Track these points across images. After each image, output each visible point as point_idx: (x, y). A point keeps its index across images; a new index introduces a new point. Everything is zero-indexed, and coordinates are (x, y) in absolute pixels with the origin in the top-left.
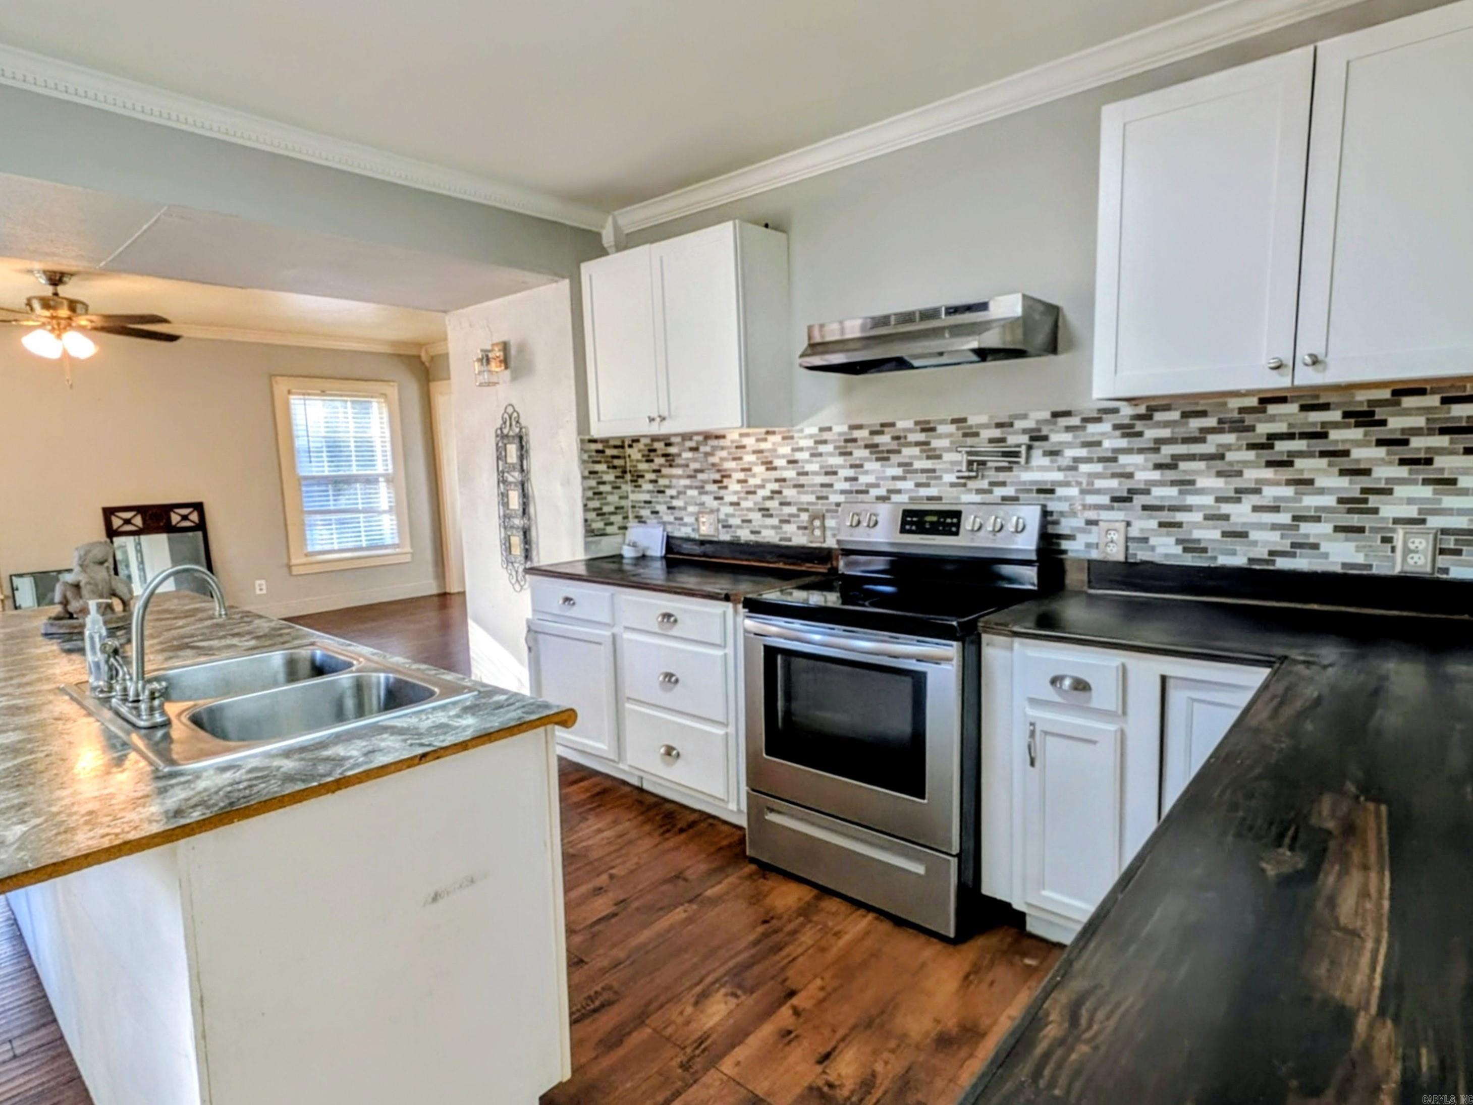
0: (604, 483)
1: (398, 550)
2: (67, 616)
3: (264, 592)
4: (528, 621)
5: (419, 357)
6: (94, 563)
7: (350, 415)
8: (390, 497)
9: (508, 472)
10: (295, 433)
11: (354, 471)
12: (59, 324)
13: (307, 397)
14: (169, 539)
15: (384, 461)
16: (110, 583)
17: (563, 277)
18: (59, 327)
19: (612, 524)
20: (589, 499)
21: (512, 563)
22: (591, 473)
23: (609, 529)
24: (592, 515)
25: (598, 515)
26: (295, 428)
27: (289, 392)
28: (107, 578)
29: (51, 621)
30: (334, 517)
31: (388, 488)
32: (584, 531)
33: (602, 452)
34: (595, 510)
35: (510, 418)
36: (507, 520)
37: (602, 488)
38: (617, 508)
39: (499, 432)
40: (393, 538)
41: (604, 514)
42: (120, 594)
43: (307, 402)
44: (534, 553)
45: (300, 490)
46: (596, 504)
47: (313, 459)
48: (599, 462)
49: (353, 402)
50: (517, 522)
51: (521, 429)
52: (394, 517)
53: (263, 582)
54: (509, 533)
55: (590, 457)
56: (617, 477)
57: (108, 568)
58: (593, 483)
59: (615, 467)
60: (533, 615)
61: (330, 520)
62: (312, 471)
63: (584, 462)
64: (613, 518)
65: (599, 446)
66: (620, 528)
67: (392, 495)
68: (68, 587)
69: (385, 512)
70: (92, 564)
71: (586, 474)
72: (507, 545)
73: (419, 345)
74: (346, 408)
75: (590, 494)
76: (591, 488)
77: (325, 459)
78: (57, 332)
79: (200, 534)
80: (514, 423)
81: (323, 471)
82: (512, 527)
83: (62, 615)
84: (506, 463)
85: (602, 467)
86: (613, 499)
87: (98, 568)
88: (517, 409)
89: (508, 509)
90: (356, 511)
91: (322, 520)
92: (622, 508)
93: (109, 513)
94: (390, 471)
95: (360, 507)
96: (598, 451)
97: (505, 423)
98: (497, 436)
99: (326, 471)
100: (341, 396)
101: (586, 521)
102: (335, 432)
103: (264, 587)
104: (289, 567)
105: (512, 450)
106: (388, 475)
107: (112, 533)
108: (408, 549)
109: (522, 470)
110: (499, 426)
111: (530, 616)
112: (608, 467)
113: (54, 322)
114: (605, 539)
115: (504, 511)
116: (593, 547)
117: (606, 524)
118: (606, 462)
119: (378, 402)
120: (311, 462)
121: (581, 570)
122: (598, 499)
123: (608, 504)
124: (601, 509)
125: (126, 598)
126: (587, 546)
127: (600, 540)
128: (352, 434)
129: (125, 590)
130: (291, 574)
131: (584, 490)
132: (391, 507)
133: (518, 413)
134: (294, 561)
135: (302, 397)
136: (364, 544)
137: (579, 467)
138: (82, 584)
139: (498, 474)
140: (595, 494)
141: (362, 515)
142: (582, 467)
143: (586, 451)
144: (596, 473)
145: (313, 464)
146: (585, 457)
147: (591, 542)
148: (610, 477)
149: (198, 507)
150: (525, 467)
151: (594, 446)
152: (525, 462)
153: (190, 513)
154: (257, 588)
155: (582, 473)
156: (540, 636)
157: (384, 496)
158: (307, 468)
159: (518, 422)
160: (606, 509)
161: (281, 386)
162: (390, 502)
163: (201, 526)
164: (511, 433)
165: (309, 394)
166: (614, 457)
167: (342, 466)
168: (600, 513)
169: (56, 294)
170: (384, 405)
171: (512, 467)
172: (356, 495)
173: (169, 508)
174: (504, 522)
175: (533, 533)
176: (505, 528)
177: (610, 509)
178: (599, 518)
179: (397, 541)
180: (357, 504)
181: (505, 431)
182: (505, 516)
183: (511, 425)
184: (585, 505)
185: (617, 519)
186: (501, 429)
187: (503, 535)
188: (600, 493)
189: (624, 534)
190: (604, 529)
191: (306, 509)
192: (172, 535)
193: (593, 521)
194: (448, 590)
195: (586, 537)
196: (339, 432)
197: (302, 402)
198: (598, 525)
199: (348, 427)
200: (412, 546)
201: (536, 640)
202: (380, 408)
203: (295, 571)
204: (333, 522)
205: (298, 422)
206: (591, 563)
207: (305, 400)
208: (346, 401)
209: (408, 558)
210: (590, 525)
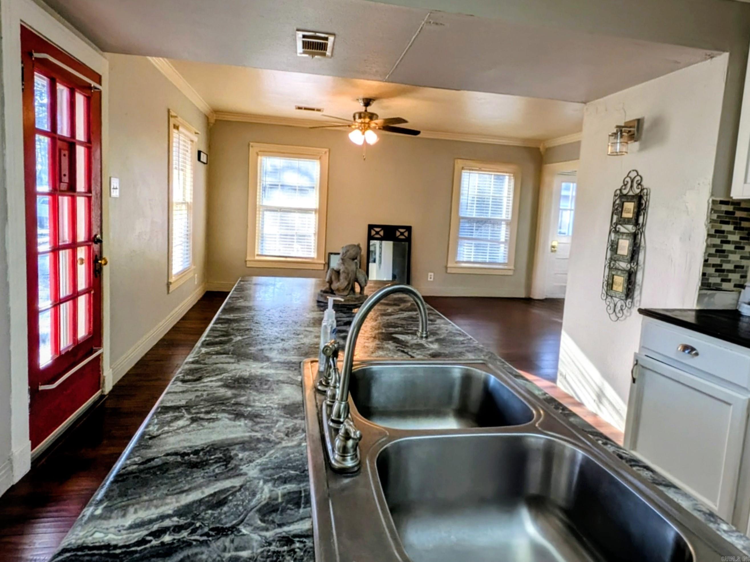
0: (728, 242)
1: (506, 267)
2: (330, 291)
3: (432, 280)
4: (635, 353)
5: (539, 149)
6: (350, 259)
7: (492, 183)
8: (506, 234)
9: (621, 224)
10: (462, 192)
11: (489, 216)
12: (365, 126)
13: (471, 171)
14: (394, 245)
15: (507, 211)
16: (356, 274)
17: (724, 51)
18: (365, 128)
19: (729, 281)
20: (710, 255)
21: (612, 297)
22: (717, 231)
23: (725, 285)
24: (712, 270)
25: (716, 271)
26: (462, 189)
27: (463, 168)
28: (355, 269)
29: (322, 293)
30: (474, 242)
31: (507, 229)
32: (700, 284)
33: (733, 213)
34: (714, 265)
35: (632, 181)
36: (613, 262)
37: (726, 247)
38: (736, 267)
39: (618, 192)
40: (504, 259)
41: (723, 271)
42: (360, 282)
43: (471, 174)
44: (637, 293)
45: (459, 224)
46: (716, 261)
47: (468, 208)
48: (727, 223)
49: (495, 175)
50: (623, 265)
51: (642, 190)
52: (507, 247)
53: (432, 274)
54: (614, 273)
55: (718, 217)
56: (741, 238)
57: (356, 263)
58: (717, 241)
59: (742, 229)
60: (640, 350)
61: (472, 244)
62: (466, 214)
63: (712, 221)
64: (731, 276)
65: (730, 208)
66: (736, 286)
67: (508, 233)
68: (334, 272)
69: (502, 243)
70: (348, 259)
71: (712, 232)
72: (610, 281)
73: (540, 141)
74: (491, 179)
75: (713, 251)
76: (714, 246)
77: (475, 208)
78: (363, 131)
79: (407, 243)
80: (635, 185)
81: (472, 215)
82: (617, 269)
83: (328, 290)
84: (621, 217)
85: (730, 228)
86: (735, 258)
87: (351, 261)
88: (640, 174)
89: (616, 253)
90: (487, 240)
91: (467, 243)
92: (742, 267)
93: (371, 227)
94: (510, 218)
95: (489, 238)
96: (727, 212)
97: (625, 185)
98: (615, 196)
99: (474, 215)
100: (490, 171)
101: (704, 274)
102: (482, 193)
103: (432, 277)
104: (446, 268)
105: (630, 206)
106: (508, 220)
107: (370, 237)
108: (512, 267)
109: (636, 223)
110: (619, 187)
111: (637, 351)
112: (735, 228)
113: (363, 125)
114: (719, 294)
115: (612, 255)
116: (706, 299)
117: (723, 280)
118: (734, 223)
119: (509, 176)
120: (467, 209)
121: (691, 318)
122: (720, 257)
123: (729, 262)
124: (721, 266)
125: (363, 285)
126: (701, 297)
127: (715, 294)
128: (491, 194)
129: (363, 280)
130: (446, 272)
131: (708, 246)
132: (506, 240)
133: (641, 177)
134: (449, 265)
135: (469, 171)
136: (488, 260)
137: (706, 226)
138: (341, 271)
139: (611, 225)
140: (717, 251)
141: (489, 243)
142: (710, 226)
143: (716, 212)
144: (723, 232)
145: (468, 210)
146: (715, 216)
147: (705, 295)
148: (735, 238)
149: (409, 229)
150: (641, 220)
151: (724, 208)
152: (641, 218)
153: (405, 232)
154: (429, 277)
155: (708, 230)
156: (648, 372)
157: (503, 233)
158: (464, 213)
159: (639, 184)
160: (726, 266)
161: (459, 163)
162: (506, 237)
163: (409, 239)
164: (631, 193)
165: (472, 170)
166: (742, 219)
167: (483, 213)
168: (719, 269)
169: (366, 111)
170: (512, 177)
171: (627, 221)
172: (487, 231)
173: (396, 228)
174: (610, 263)
175: (639, 276)
176: (610, 268)
177: (730, 267)
178: (717, 274)
179: (506, 261)
180: (488, 236)
181: (625, 192)
182: (611, 259)
183: (632, 186)
184: (706, 261)
185: (735, 277)
186: (621, 190)
187: (606, 273)
188: (723, 251)
189: (740, 292)
190: (721, 285)
191: (460, 236)
192: (396, 242)
193: (711, 275)
194: (532, 297)
195: (701, 289)
196: (485, 193)
197: (468, 174)
198: (715, 280)
199: (490, 190)
200: (515, 266)
201: (642, 375)
202: (510, 179)
203: (449, 271)
204: (473, 245)
205: (465, 186)
206: (700, 313)
207: (470, 173)
208: (492, 175)
209: (511, 273)
210: (708, 279)
